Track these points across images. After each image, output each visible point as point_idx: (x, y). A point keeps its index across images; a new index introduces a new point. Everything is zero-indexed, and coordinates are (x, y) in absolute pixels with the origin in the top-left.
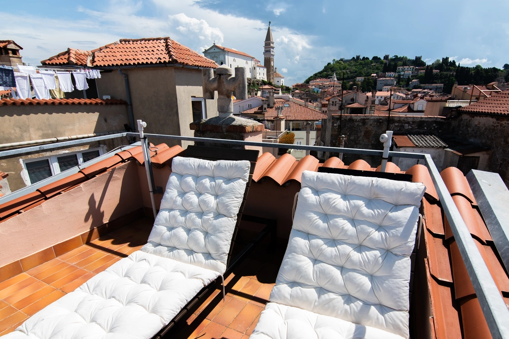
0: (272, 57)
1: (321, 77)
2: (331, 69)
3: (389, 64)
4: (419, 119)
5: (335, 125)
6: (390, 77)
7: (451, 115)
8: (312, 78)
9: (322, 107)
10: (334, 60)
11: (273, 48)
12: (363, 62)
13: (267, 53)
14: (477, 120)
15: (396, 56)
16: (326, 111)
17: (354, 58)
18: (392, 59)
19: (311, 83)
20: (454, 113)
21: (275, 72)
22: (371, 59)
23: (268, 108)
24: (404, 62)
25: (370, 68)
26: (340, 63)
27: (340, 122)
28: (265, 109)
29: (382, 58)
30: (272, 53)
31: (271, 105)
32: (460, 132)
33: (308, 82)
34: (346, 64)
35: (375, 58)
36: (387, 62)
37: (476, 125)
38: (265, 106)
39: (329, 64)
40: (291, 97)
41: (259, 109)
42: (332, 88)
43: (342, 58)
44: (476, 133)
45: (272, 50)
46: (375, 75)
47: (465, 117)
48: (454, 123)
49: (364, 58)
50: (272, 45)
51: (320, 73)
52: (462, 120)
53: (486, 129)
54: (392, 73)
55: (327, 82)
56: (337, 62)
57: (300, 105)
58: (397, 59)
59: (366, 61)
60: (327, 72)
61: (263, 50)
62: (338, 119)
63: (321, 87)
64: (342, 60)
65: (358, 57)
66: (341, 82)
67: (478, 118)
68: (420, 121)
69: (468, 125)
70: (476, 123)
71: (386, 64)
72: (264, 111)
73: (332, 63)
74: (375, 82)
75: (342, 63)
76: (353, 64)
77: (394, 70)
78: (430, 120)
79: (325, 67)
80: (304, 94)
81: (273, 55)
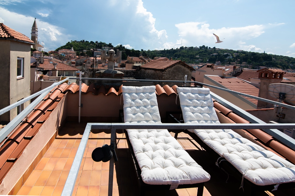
0: (36, 36)
1: (65, 48)
2: (70, 45)
3: (98, 45)
4: (126, 71)
5: (91, 73)
6: (99, 51)
7: (138, 69)
8: (60, 49)
9: (72, 64)
10: (72, 41)
11: (37, 31)
12: (86, 43)
13: (33, 34)
14: (147, 71)
15: (101, 42)
16: (74, 66)
17: (81, 41)
18: (99, 43)
19: (59, 51)
20: (138, 68)
21: (38, 44)
22: (90, 42)
23: (40, 63)
24: (105, 45)
25: (90, 46)
26: (75, 43)
27: (93, 72)
28: (38, 64)
29: (95, 42)
30: (36, 34)
31: (42, 62)
32: (142, 76)
33: (57, 50)
34: (78, 43)
35: (92, 42)
36: (97, 44)
37: (147, 73)
38: (38, 62)
39: (69, 42)
40: (52, 58)
41: (34, 64)
42: (72, 54)
43: (76, 40)
44: (148, 76)
45: (36, 32)
46: (92, 49)
47: (143, 70)
48: (139, 72)
49: (86, 41)
50: (36, 30)
51: (64, 46)
52: (141, 71)
53: (151, 74)
54: (100, 49)
55: (68, 51)
56: (73, 42)
57: (59, 62)
58: (101, 43)
59: (88, 43)
60: (68, 46)
61: (31, 32)
62: (92, 70)
63: (65, 53)
64: (75, 41)
65: (84, 41)
66: (76, 51)
67: (148, 70)
68: (127, 71)
69: (144, 73)
70: (147, 72)
71: (97, 45)
72: (37, 65)
73: (70, 42)
74: (93, 53)
75: (76, 43)
76: (81, 44)
77: (101, 48)
78: (130, 71)
79: (67, 44)
80: (57, 57)
81: (37, 35)
